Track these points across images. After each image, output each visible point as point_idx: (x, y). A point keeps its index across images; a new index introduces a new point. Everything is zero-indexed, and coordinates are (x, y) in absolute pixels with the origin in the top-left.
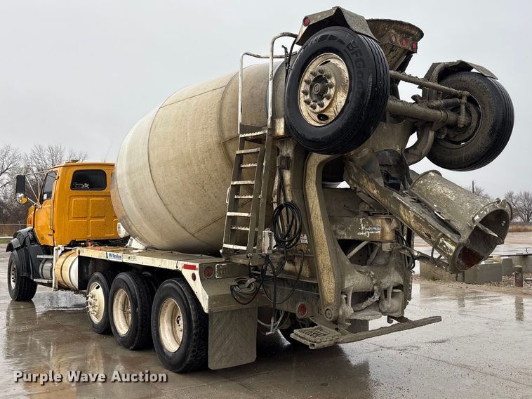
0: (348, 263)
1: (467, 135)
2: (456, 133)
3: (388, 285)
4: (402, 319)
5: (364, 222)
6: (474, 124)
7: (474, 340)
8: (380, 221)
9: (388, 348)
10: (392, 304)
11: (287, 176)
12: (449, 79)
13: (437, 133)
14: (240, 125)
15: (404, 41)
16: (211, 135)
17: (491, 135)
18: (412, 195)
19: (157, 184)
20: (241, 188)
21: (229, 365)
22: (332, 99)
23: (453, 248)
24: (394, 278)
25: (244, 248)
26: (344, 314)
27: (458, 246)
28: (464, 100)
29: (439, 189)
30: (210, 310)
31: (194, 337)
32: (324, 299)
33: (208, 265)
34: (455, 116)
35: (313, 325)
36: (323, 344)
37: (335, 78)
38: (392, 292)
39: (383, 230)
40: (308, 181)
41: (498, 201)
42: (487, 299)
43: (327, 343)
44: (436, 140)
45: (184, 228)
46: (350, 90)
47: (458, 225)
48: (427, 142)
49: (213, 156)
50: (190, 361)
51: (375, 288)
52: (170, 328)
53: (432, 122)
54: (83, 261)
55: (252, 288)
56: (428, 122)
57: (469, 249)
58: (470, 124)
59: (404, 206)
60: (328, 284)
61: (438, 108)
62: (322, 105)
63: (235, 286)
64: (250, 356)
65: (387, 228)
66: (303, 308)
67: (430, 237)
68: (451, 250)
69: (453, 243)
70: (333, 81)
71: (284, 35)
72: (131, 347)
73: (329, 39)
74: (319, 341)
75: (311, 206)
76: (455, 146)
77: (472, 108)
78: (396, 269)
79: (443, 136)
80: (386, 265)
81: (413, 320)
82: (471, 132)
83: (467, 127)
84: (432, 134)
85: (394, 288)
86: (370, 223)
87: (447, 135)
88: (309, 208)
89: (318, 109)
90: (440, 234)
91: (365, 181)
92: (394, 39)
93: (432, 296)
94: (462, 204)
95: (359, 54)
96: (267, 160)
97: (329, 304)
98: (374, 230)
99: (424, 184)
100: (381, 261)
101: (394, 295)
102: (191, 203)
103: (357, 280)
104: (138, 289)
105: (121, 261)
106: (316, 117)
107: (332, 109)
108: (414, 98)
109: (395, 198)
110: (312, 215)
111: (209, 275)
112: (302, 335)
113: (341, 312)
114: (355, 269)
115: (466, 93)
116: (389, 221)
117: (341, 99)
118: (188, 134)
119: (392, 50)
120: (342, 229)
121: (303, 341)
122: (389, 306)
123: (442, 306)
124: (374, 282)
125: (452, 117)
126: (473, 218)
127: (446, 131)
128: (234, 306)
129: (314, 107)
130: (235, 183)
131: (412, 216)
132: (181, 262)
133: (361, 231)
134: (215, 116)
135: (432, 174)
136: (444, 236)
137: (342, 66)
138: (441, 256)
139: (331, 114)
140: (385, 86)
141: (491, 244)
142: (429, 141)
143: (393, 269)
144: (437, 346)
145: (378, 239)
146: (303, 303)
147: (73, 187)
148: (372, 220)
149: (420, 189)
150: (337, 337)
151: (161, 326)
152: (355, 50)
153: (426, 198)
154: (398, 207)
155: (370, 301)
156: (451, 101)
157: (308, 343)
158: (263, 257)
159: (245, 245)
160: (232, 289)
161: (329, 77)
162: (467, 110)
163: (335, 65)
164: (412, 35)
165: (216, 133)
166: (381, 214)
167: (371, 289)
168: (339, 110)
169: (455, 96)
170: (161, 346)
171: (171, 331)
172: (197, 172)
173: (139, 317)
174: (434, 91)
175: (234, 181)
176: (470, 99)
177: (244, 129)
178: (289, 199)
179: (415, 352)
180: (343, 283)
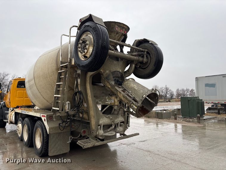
0: (101, 114)
1: (147, 66)
2: (143, 65)
3: (118, 122)
4: (124, 135)
5: (108, 98)
6: (149, 62)
7: (156, 140)
8: (113, 98)
9: (124, 144)
10: (120, 129)
11: (79, 80)
12: (141, 46)
13: (136, 65)
14: (61, 62)
15: (121, 30)
16: (54, 66)
17: (155, 65)
18: (123, 87)
19: (36, 85)
20: (61, 85)
21: (57, 154)
22: (88, 50)
23: (136, 108)
24: (120, 119)
25: (58, 109)
26: (99, 134)
27: (138, 107)
28: (145, 53)
29: (132, 85)
30: (49, 133)
31: (45, 143)
32: (92, 128)
33: (50, 115)
34: (142, 59)
35: (88, 138)
36: (88, 146)
37: (89, 41)
38: (120, 124)
39: (114, 101)
40: (87, 83)
41: (153, 90)
42: (164, 124)
43: (90, 146)
44: (135, 68)
45: (47, 101)
46: (94, 46)
47: (137, 99)
48: (132, 68)
49: (54, 74)
50: (44, 152)
51: (113, 123)
52: (40, 139)
53: (133, 61)
54: (16, 114)
55: (68, 124)
56: (132, 61)
57: (145, 108)
58: (148, 62)
59: (119, 91)
60: (93, 122)
61: (135, 56)
62: (84, 52)
63: (61, 123)
64: (67, 150)
65: (116, 101)
66: (84, 132)
67: (128, 103)
68: (135, 109)
69: (136, 106)
70: (88, 42)
71: (74, 26)
72: (28, 146)
73: (87, 27)
74: (86, 145)
75: (88, 92)
76: (143, 70)
77: (149, 56)
78: (122, 116)
79: (138, 66)
80: (118, 114)
81: (128, 135)
82: (148, 65)
83: (146, 63)
84: (134, 66)
85: (121, 123)
86: (110, 98)
87: (140, 66)
88: (87, 93)
89: (83, 54)
90: (131, 102)
91: (106, 82)
92: (117, 29)
93: (148, 123)
94: (139, 91)
95: (96, 31)
96: (68, 74)
97: (93, 130)
98: (111, 101)
99: (127, 83)
100: (116, 113)
101: (121, 125)
102: (48, 92)
103: (105, 120)
104: (31, 124)
105: (25, 114)
106: (83, 57)
107: (88, 54)
108: (128, 52)
109: (116, 89)
110: (88, 96)
111: (51, 119)
112: (80, 143)
113: (98, 133)
114: (104, 116)
115: (146, 50)
116: (116, 97)
117: (91, 49)
118: (47, 66)
119: (117, 34)
120: (100, 101)
121: (80, 145)
122: (119, 130)
123: (148, 127)
124: (112, 121)
125: (141, 59)
126: (142, 96)
127: (139, 64)
128: (60, 131)
129: (82, 53)
130: (57, 84)
131: (122, 95)
132: (41, 114)
133: (107, 102)
134: (55, 59)
135: (131, 80)
136: (133, 103)
137: (92, 37)
138: (133, 111)
139: (88, 55)
140: (107, 44)
141: (153, 106)
142: (133, 68)
143: (120, 116)
144: (141, 143)
145: (113, 104)
146: (84, 130)
147: (18, 87)
148: (111, 98)
149: (126, 85)
150: (94, 143)
151: (36, 138)
152: (95, 30)
153: (127, 89)
154: (117, 92)
155: (111, 128)
156: (140, 53)
157: (82, 146)
158: (66, 112)
159: (58, 108)
160: (59, 125)
161: (87, 41)
162: (147, 56)
163: (89, 37)
164: (125, 28)
165: (55, 65)
166: (114, 95)
167: (111, 124)
168: (90, 54)
169: (142, 51)
170: (36, 146)
171: (40, 140)
172: (49, 80)
173: (30, 135)
174: (135, 50)
175: (57, 83)
176: (148, 53)
177: (62, 63)
178: (80, 90)
179: (133, 146)
180: (99, 122)
